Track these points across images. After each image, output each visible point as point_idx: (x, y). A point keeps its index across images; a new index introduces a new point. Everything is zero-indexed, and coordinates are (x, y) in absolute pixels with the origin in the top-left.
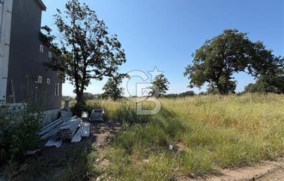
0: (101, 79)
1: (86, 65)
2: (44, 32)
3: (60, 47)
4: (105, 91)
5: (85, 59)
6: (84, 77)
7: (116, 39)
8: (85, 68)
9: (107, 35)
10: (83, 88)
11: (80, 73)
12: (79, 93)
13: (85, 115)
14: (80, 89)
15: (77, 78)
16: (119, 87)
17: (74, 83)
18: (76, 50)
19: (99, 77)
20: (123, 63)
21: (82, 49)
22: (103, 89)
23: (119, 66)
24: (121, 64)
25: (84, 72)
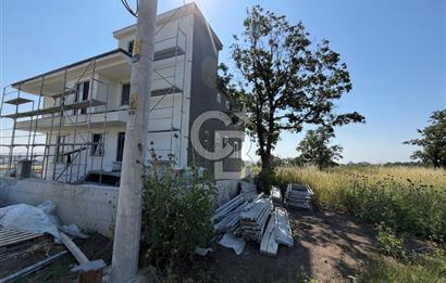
0: (299, 130)
1: (273, 109)
2: (221, 73)
3: (238, 89)
4: (300, 153)
5: (271, 99)
6: (272, 129)
7: (326, 50)
8: (272, 115)
9: (307, 48)
10: (269, 147)
11: (265, 124)
12: (265, 154)
13: (276, 193)
14: (265, 148)
15: (260, 131)
16: (329, 145)
17: (257, 139)
18: (258, 87)
19: (295, 127)
20: (344, 92)
21: (267, 85)
22: (298, 149)
23: (335, 101)
24: (338, 97)
25: (271, 120)
